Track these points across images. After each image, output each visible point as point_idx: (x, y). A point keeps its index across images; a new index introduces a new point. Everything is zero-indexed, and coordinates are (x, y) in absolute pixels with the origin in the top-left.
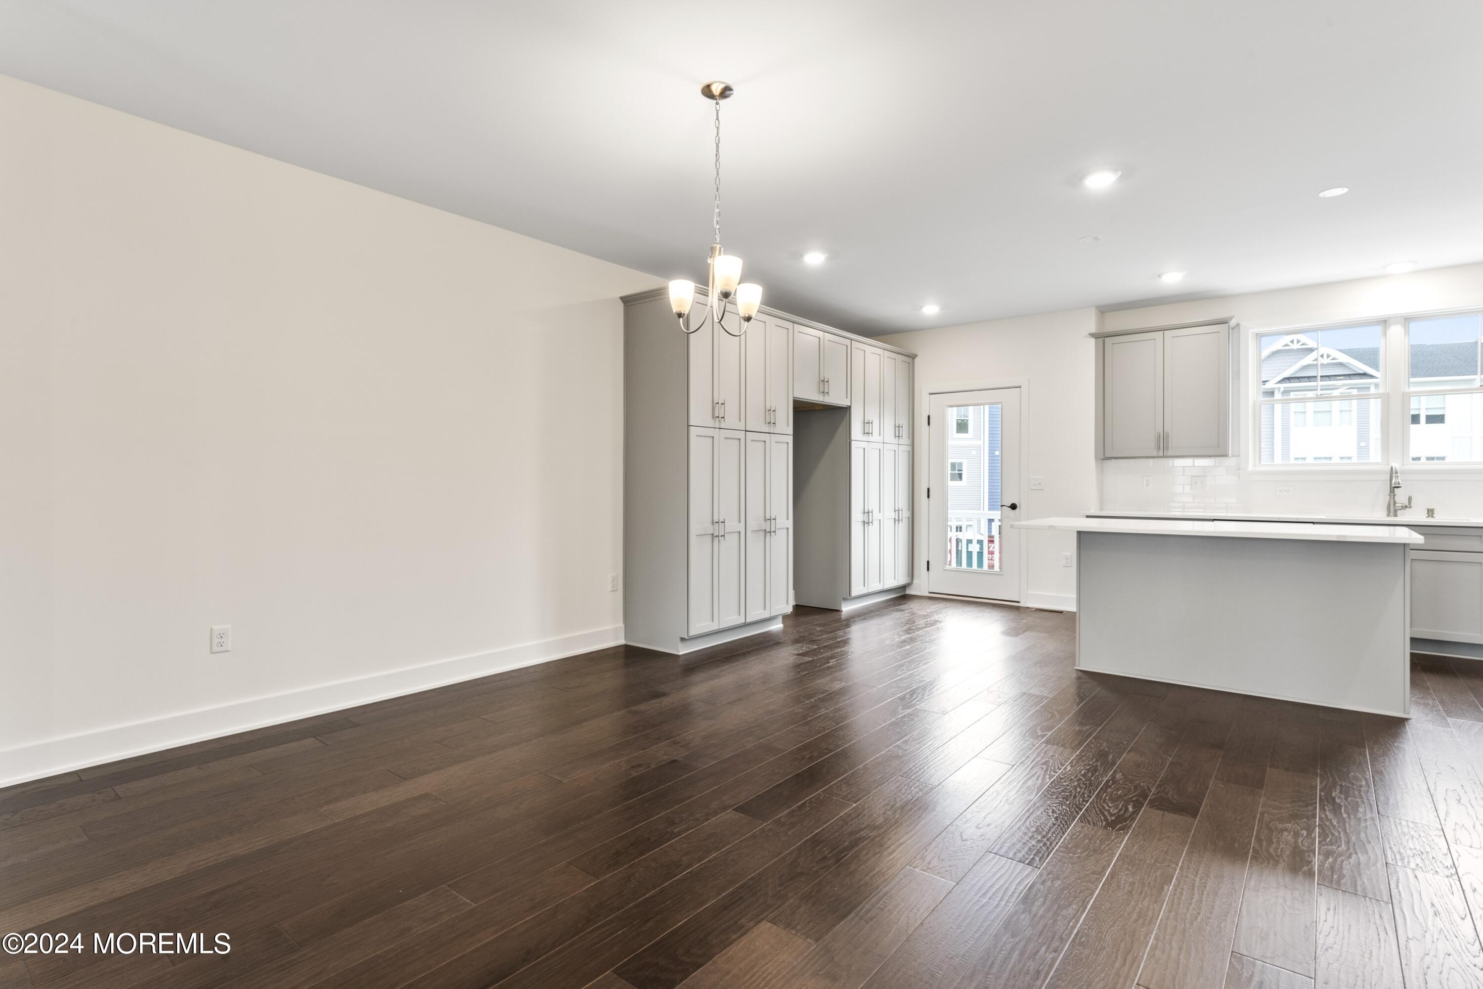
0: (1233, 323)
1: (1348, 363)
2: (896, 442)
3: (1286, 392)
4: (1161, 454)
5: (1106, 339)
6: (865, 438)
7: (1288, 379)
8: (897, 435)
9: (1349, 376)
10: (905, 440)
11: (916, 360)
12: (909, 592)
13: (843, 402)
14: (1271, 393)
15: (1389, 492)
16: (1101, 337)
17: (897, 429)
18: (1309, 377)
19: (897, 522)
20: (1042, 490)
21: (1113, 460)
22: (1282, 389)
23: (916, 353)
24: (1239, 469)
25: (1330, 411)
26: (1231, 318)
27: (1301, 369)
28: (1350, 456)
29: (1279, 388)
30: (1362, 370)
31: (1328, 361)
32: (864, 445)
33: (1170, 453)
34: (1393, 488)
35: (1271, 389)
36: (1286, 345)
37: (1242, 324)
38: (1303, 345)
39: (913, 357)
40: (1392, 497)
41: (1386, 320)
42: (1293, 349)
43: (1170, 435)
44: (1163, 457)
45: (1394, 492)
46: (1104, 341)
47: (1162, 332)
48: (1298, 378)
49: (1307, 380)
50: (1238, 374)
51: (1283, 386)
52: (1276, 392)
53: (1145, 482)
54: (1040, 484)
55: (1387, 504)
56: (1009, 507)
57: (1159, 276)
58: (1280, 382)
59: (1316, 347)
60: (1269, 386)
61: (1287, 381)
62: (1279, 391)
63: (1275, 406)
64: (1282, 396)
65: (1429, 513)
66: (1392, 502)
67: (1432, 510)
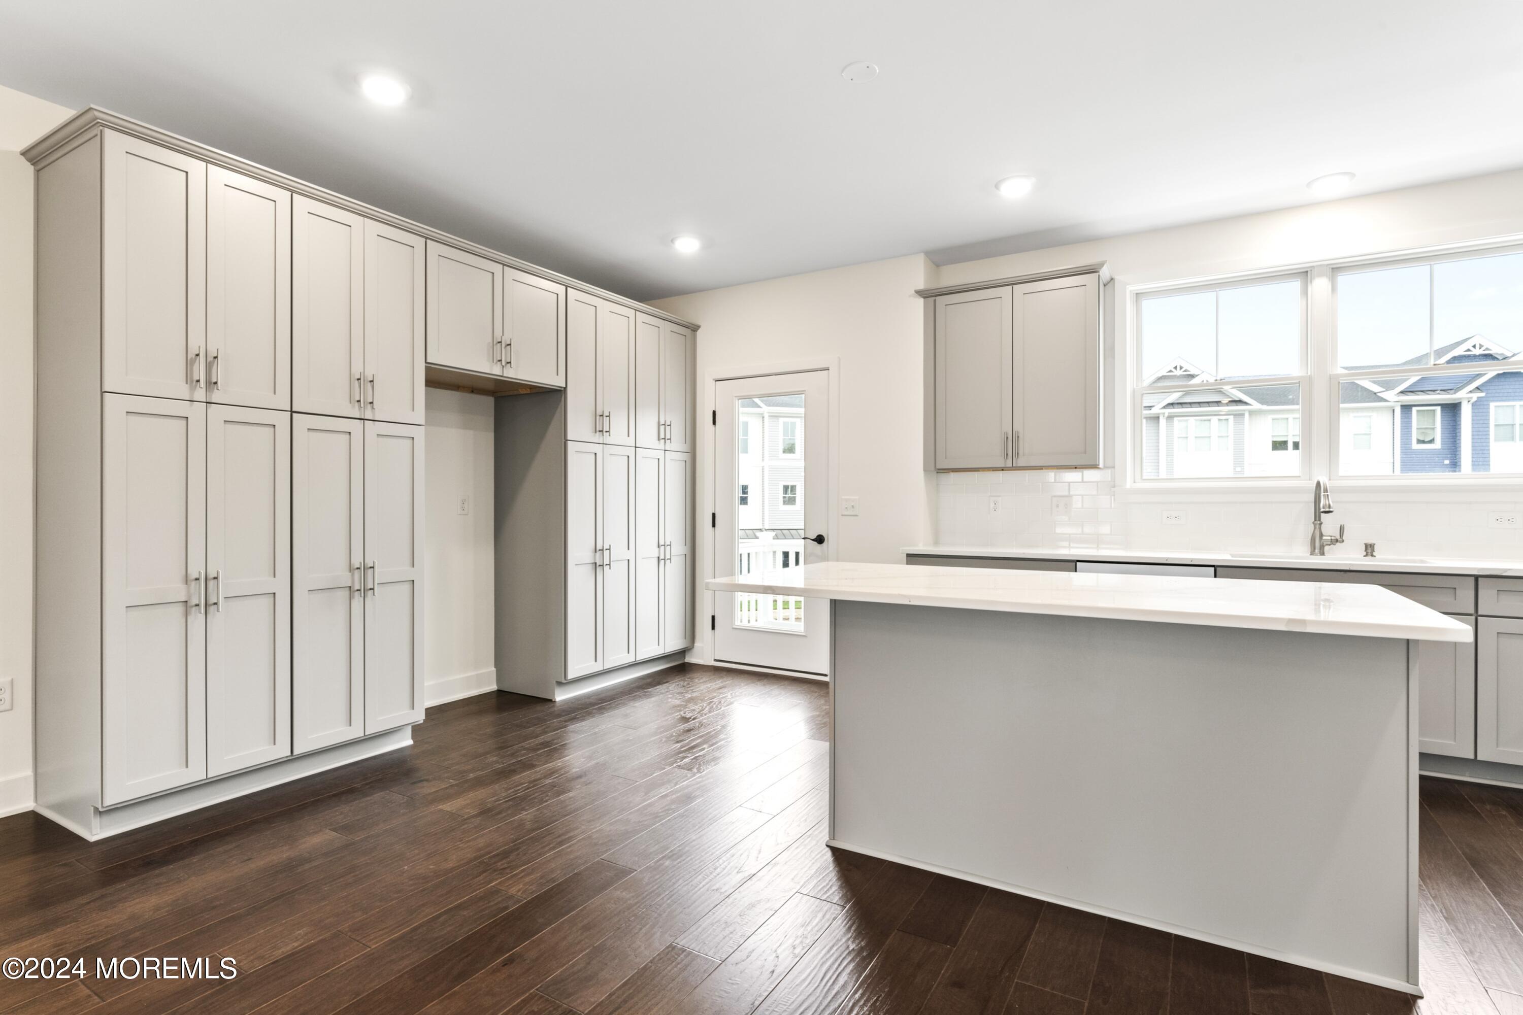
0: (1105, 273)
1: (1226, 390)
2: (662, 446)
3: (1170, 418)
4: (1009, 464)
5: (938, 298)
6: (597, 438)
7: (1172, 405)
8: (662, 436)
9: (1228, 403)
10: (677, 442)
11: (699, 333)
12: (691, 659)
13: (548, 378)
14: (1157, 418)
15: (1314, 520)
16: (929, 295)
17: (662, 428)
19: (662, 562)
20: (857, 516)
21: (952, 474)
22: (1166, 415)
23: (698, 323)
24: (1114, 487)
25: (1210, 437)
26: (1102, 265)
27: (1183, 395)
29: (1164, 413)
30: (1237, 397)
32: (598, 449)
33: (1021, 462)
34: (1320, 512)
35: (1157, 414)
36: (1171, 371)
37: (1117, 278)
38: (1185, 371)
39: (694, 328)
40: (1317, 526)
41: (1307, 272)
42: (1175, 376)
43: (1021, 436)
44: (1014, 468)
45: (1320, 520)
46: (935, 301)
47: (1011, 287)
48: (1181, 404)
50: (1111, 351)
51: (1167, 411)
52: (1161, 418)
53: (992, 505)
54: (853, 506)
55: (1310, 538)
56: (813, 540)
57: (997, 186)
58: (1164, 407)
59: (1196, 374)
60: (1155, 411)
61: (1171, 407)
62: (1164, 416)
63: (1160, 431)
64: (1167, 422)
65: (1367, 550)
66: (1317, 534)
67: (1371, 546)
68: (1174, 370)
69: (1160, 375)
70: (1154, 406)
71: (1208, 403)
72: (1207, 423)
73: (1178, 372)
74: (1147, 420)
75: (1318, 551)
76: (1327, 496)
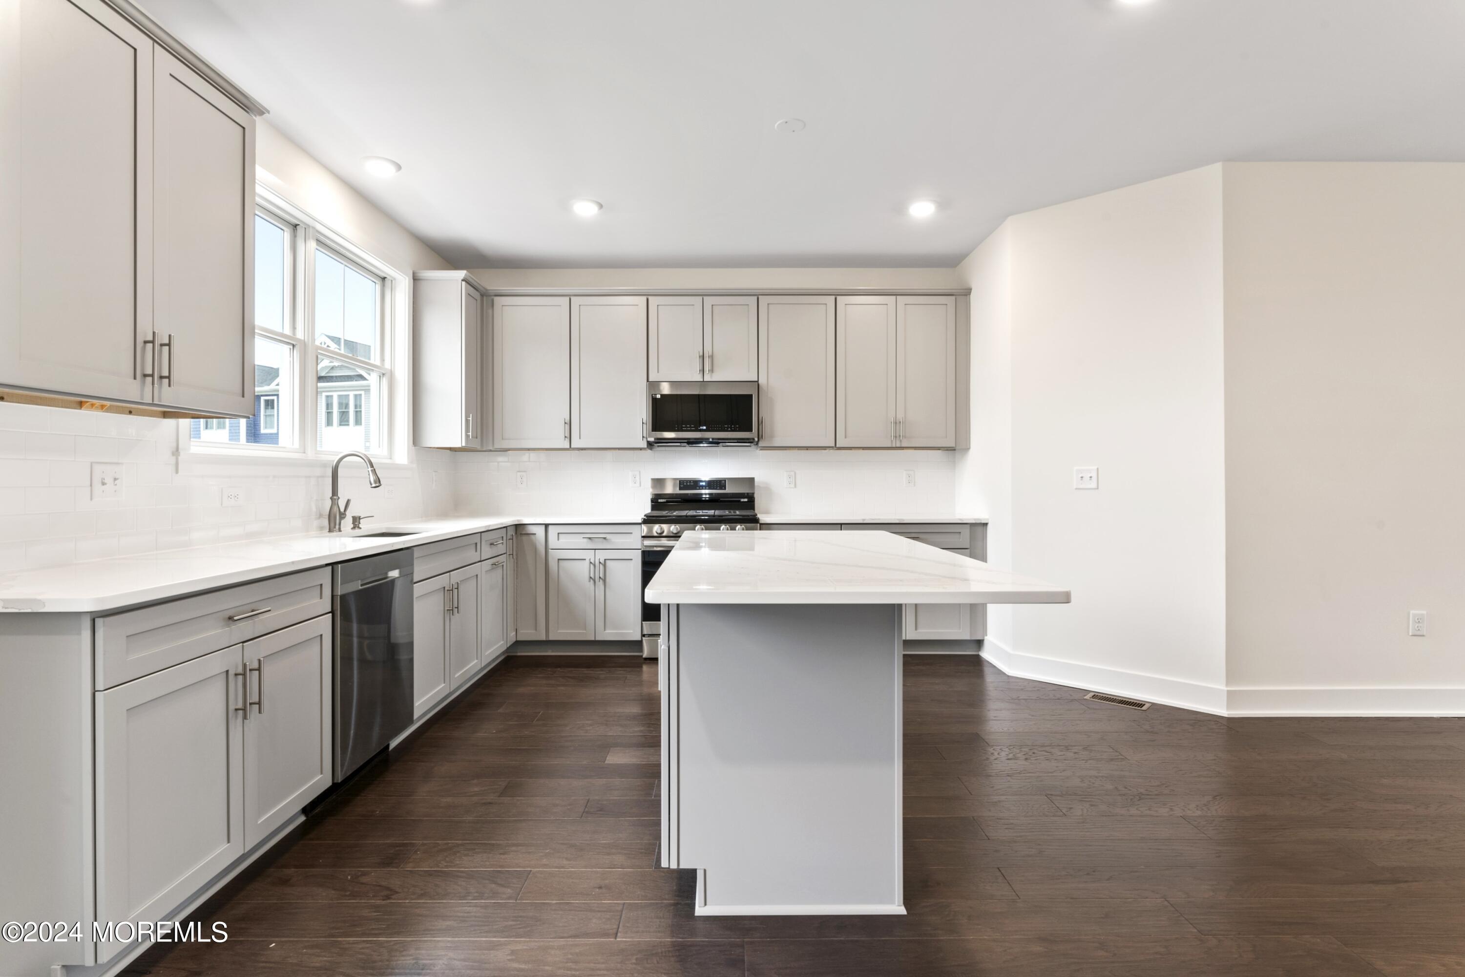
41: (297, 227)
45: (338, 495)
65: (353, 523)
66: (335, 509)
67: (360, 518)
75: (337, 527)
76: (374, 471)
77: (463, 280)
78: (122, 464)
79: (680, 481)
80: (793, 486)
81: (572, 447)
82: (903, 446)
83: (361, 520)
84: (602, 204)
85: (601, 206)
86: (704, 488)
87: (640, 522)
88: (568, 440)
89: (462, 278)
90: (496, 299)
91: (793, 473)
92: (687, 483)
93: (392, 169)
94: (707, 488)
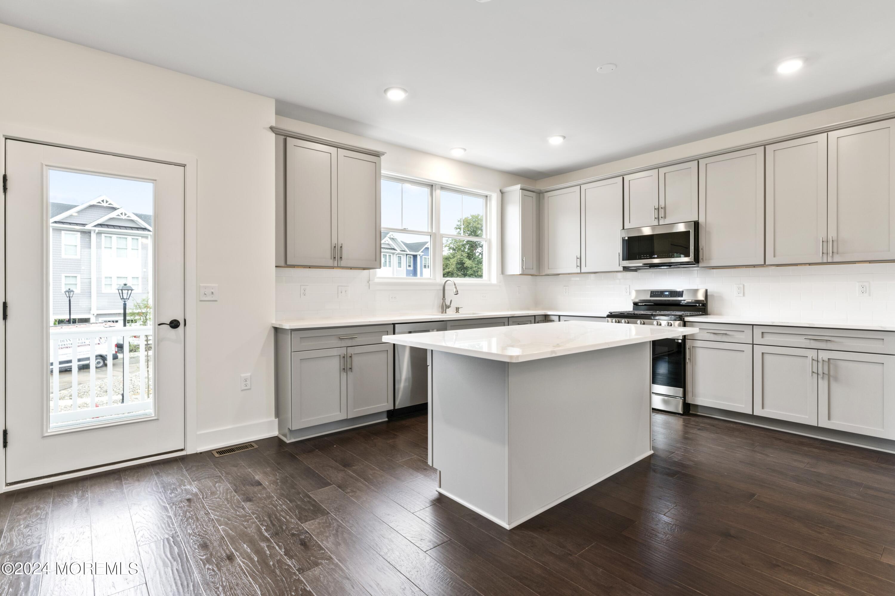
1: (137, 221)
3: (99, 233)
7: (101, 225)
9: (138, 229)
14: (89, 233)
15: (442, 298)
18: (119, 226)
22: (97, 231)
25: (125, 249)
27: (108, 220)
28: (137, 277)
29: (95, 230)
30: (145, 226)
31: (125, 217)
33: (343, 263)
35: (89, 230)
36: (99, 203)
38: (109, 204)
40: (444, 301)
42: (103, 206)
48: (107, 225)
49: (119, 228)
51: (97, 229)
58: (95, 226)
59: (118, 207)
60: (88, 227)
61: (100, 226)
62: (94, 232)
63: (91, 242)
64: (96, 236)
65: (456, 310)
66: (444, 304)
67: (459, 308)
68: (102, 202)
69: (92, 204)
70: (87, 224)
71: (126, 227)
72: (125, 239)
73: (105, 204)
74: (81, 233)
75: (444, 311)
76: (456, 287)
77: (520, 189)
78: (349, 286)
79: (651, 292)
80: (742, 295)
81: (582, 272)
82: (835, 261)
83: (459, 309)
84: (565, 135)
85: (564, 137)
86: (667, 296)
87: (606, 316)
88: (579, 268)
89: (520, 188)
90: (546, 194)
91: (742, 286)
92: (656, 293)
93: (462, 151)
94: (669, 296)
